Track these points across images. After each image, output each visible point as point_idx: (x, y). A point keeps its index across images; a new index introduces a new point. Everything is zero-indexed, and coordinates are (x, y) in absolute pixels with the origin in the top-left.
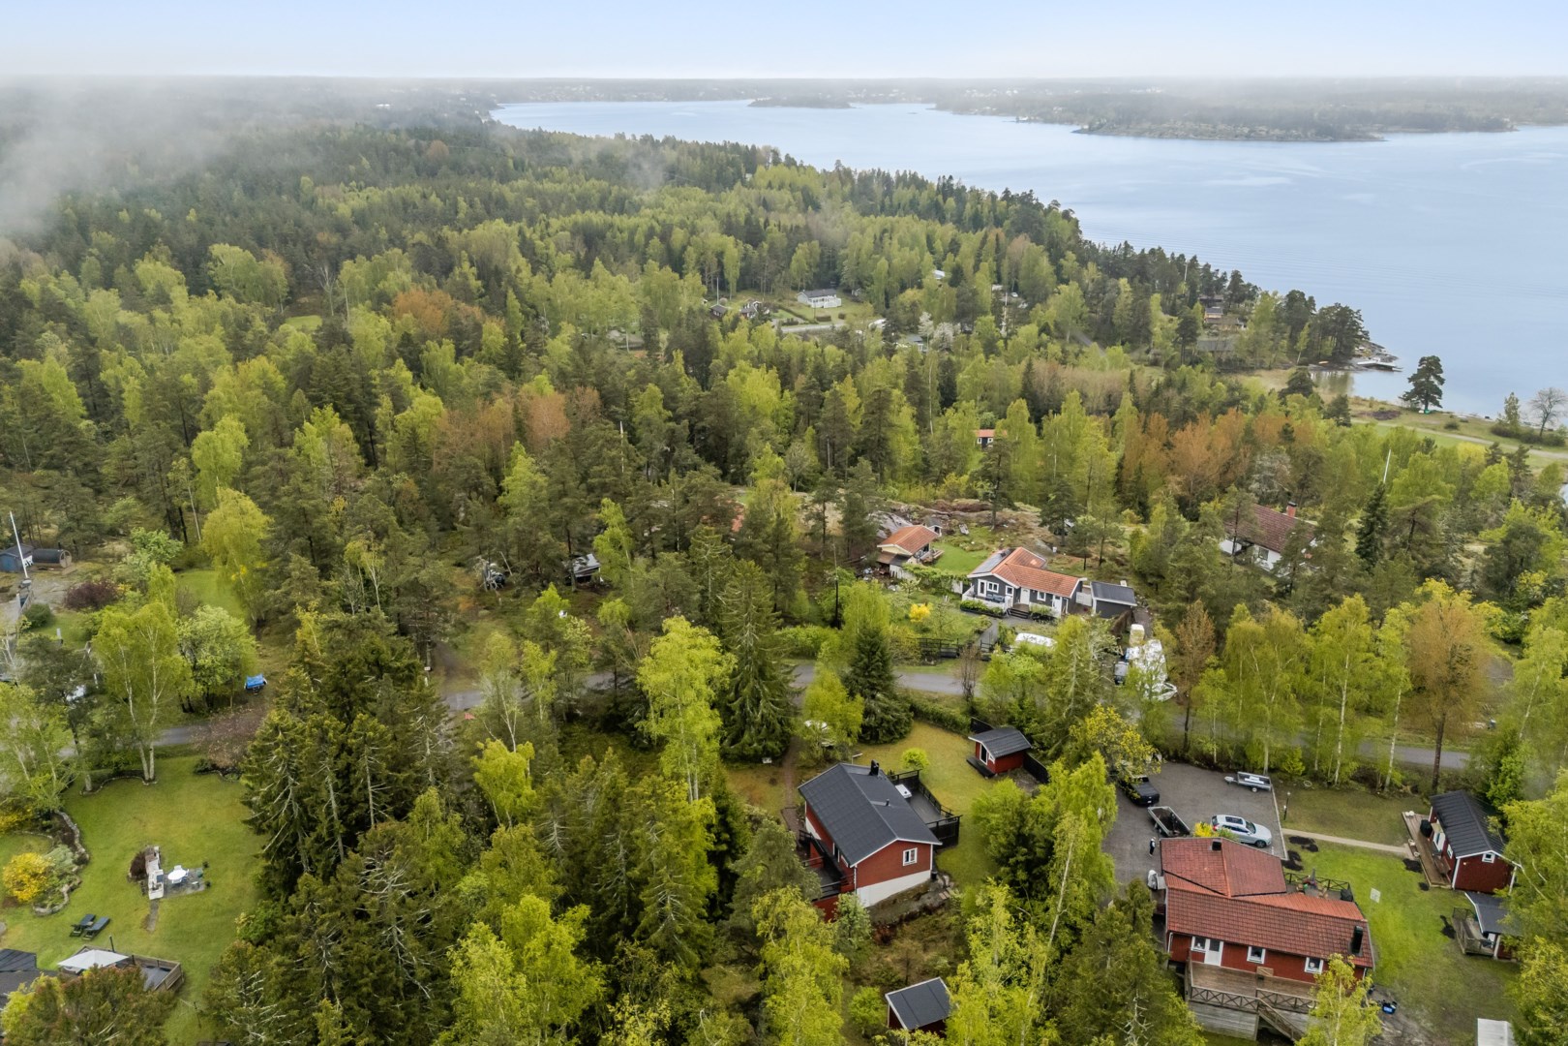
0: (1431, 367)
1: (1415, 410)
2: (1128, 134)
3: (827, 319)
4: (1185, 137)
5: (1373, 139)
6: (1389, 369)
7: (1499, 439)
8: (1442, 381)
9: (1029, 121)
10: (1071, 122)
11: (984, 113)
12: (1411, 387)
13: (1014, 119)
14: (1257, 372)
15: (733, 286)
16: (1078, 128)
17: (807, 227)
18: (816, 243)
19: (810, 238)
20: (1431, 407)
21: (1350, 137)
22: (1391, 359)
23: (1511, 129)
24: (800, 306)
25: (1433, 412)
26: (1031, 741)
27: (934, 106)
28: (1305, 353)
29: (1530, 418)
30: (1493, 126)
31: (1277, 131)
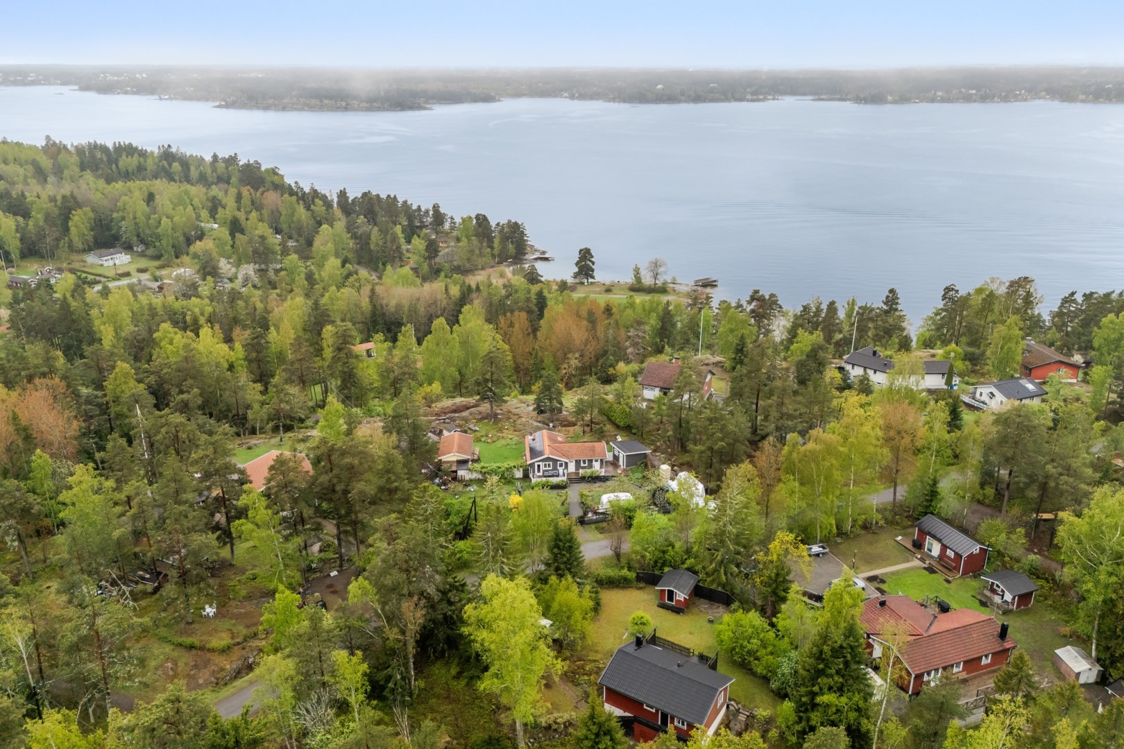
0: (585, 255)
1: (582, 283)
2: (258, 108)
3: (127, 274)
4: (302, 110)
5: (425, 109)
6: (546, 259)
7: (632, 293)
8: (593, 263)
9: (170, 99)
10: (207, 100)
11: (126, 93)
12: (576, 270)
13: (157, 97)
14: (476, 273)
15: (15, 256)
16: (218, 104)
17: (72, 195)
18: (87, 209)
19: (79, 205)
20: (590, 280)
21: (411, 108)
22: (544, 253)
23: (499, 101)
24: (92, 266)
25: (592, 283)
26: (696, 573)
27: (76, 87)
28: (499, 255)
29: (647, 280)
30: (487, 99)
31: (364, 104)
